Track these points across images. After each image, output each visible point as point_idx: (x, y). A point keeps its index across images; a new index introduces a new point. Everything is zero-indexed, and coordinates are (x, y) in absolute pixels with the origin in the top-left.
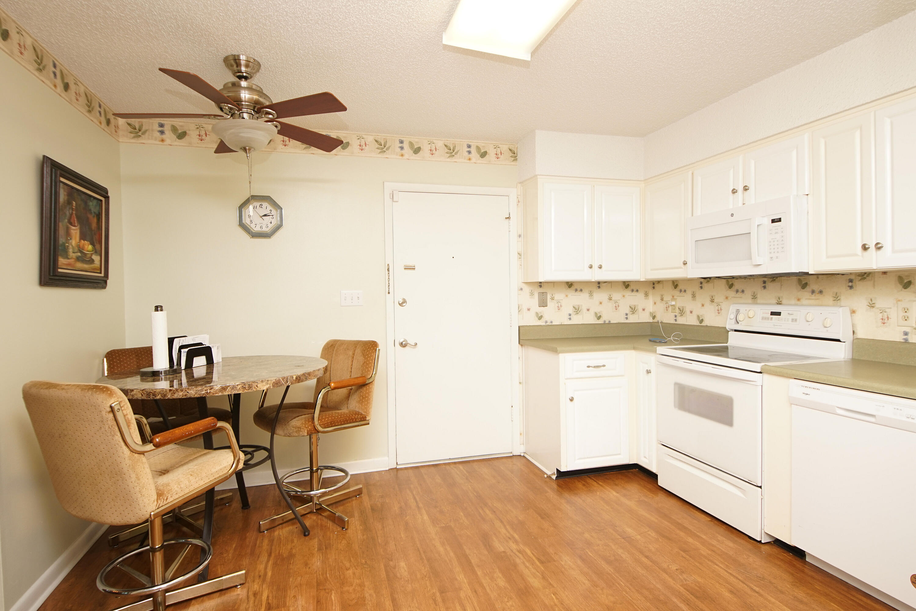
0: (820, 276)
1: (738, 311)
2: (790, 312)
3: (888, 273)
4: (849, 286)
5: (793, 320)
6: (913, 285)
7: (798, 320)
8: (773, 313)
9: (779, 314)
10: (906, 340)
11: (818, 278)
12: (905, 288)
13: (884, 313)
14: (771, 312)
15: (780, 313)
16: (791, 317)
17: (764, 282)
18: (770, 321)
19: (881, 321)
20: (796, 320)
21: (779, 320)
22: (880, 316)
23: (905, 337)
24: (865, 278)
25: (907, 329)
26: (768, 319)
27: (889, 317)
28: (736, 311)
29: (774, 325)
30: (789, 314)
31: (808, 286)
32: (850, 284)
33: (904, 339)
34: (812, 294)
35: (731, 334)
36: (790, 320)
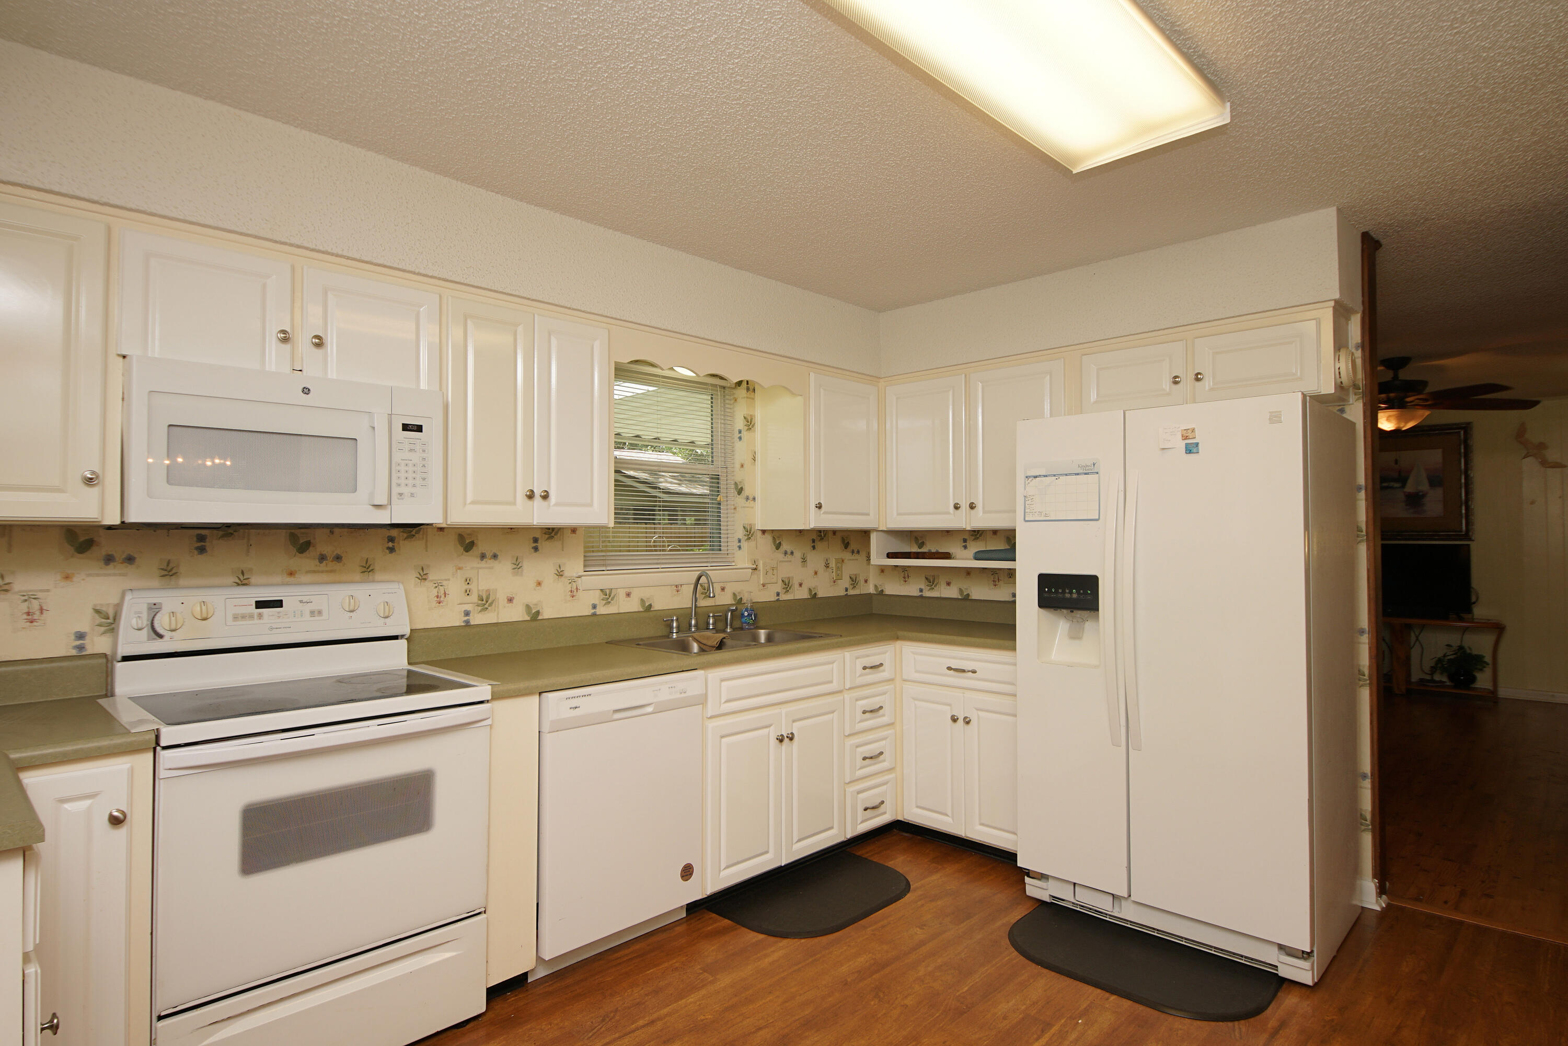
0: (337, 530)
1: (154, 609)
2: (305, 599)
3: (445, 530)
4: (388, 548)
5: (312, 613)
6: (476, 546)
7: (325, 613)
8: (260, 605)
9: (278, 604)
10: (467, 622)
11: (332, 533)
12: (467, 551)
13: (441, 587)
14: (257, 602)
15: (281, 601)
16: (308, 608)
17: (201, 538)
18: (256, 621)
19: (436, 599)
20: (320, 613)
21: (279, 617)
22: (435, 592)
23: (466, 618)
24: (414, 536)
25: (468, 607)
26: (251, 617)
27: (447, 593)
28: (150, 609)
29: (271, 629)
30: (301, 602)
31: (311, 548)
32: (390, 544)
33: (465, 621)
34: (321, 562)
35: (120, 667)
36: (307, 613)
